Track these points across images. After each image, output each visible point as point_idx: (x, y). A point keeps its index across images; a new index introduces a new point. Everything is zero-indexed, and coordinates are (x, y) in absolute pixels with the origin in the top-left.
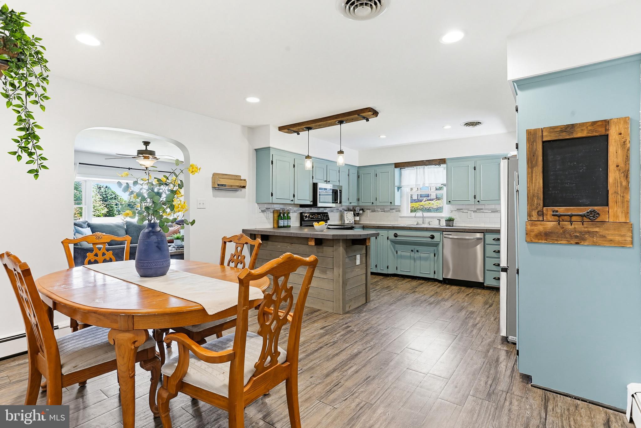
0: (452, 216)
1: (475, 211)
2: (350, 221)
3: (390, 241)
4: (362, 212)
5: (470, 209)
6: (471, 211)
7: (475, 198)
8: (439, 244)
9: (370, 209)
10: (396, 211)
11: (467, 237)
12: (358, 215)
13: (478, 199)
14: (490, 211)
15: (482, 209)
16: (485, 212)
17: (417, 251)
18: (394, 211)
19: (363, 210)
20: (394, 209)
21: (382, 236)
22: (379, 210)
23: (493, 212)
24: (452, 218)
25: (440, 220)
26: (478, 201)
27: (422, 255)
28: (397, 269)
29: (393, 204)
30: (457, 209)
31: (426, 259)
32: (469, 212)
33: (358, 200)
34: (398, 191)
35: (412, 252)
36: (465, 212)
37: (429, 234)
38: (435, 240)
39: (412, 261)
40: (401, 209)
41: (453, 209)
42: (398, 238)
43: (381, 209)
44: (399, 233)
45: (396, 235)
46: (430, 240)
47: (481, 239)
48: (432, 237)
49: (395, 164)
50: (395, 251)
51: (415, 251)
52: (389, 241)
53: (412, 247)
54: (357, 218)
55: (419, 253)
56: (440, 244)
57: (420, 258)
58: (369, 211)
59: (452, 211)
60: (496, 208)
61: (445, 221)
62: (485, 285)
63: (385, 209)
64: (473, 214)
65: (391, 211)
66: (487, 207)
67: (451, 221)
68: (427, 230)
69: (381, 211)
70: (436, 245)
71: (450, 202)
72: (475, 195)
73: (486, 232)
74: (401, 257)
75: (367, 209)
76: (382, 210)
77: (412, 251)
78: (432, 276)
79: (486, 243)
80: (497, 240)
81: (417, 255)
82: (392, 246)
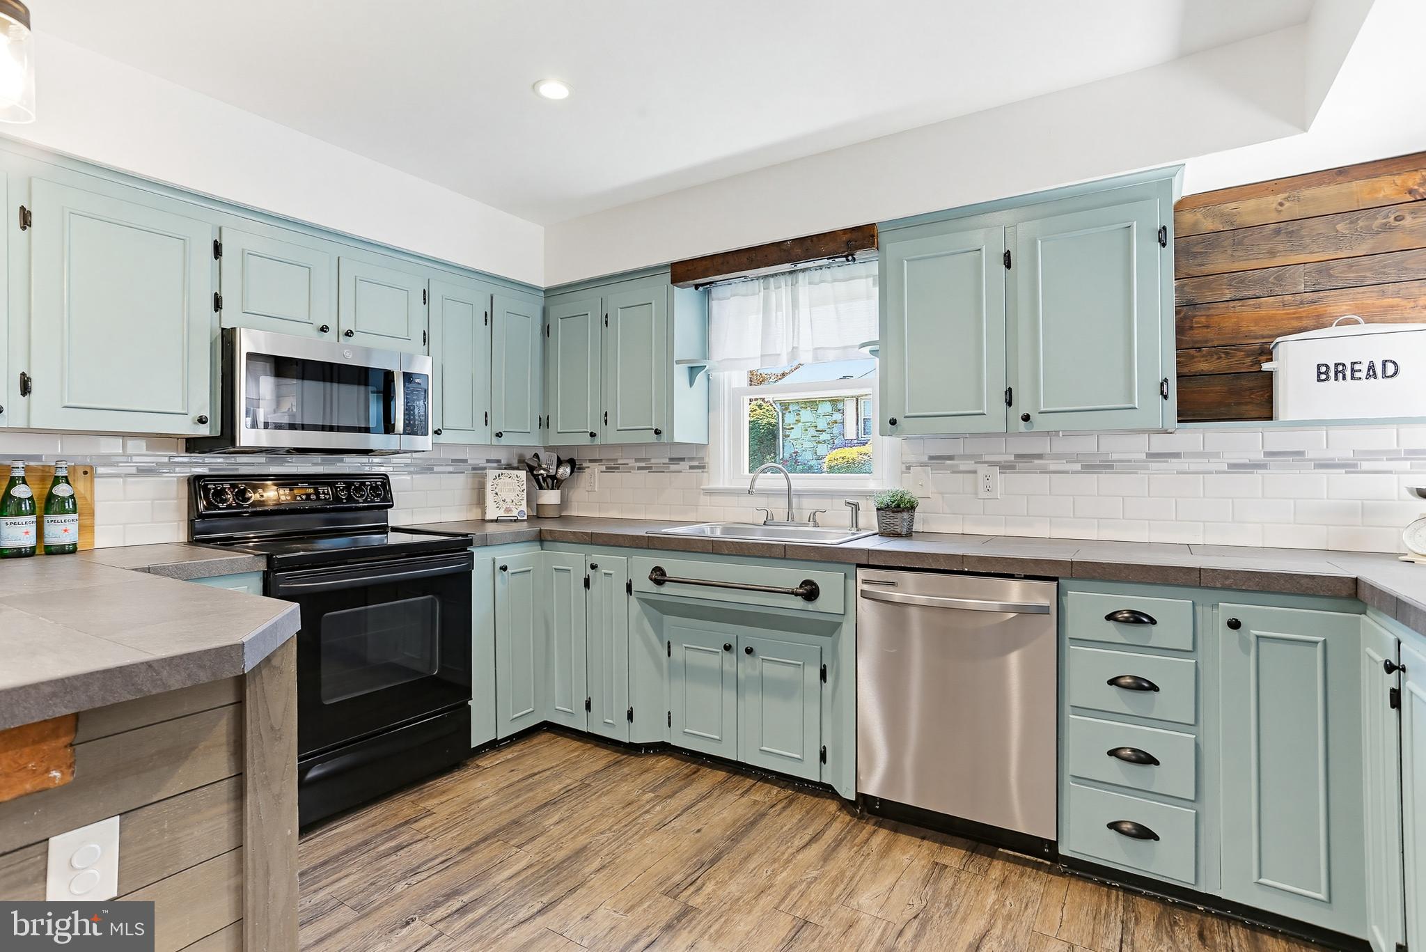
0: (910, 487)
1: (1006, 467)
2: (508, 510)
3: (635, 600)
4: (568, 470)
5: (987, 458)
6: (992, 464)
7: (1009, 403)
8: (840, 624)
9: (601, 460)
10: (691, 467)
11: (972, 603)
12: (555, 482)
13: (1022, 406)
14: (1078, 467)
15: (1040, 456)
16: (1052, 468)
17: (749, 651)
18: (684, 466)
19: (572, 462)
20: (683, 459)
21: (608, 578)
22: (632, 463)
23: (1089, 468)
24: (907, 497)
25: (857, 507)
26: (1026, 418)
27: (771, 670)
28: (670, 725)
29: (664, 438)
30: (931, 458)
31: (785, 690)
32: (983, 470)
33: (544, 423)
34: (691, 384)
35: (727, 655)
36: (962, 468)
37: (793, 576)
38: (822, 603)
39: (730, 696)
40: (711, 461)
41: (911, 458)
42: (667, 589)
43: (637, 460)
44: (675, 566)
45: (659, 576)
46: (799, 603)
47: (1043, 611)
48: (810, 592)
49: (674, 265)
50: (662, 645)
51: (742, 650)
52: (633, 598)
53: (729, 632)
54: (550, 497)
55: (758, 662)
56: (844, 625)
57: (763, 684)
58: (596, 469)
59: (908, 468)
60: (1102, 450)
61: (878, 509)
62: (1063, 851)
63: (653, 461)
64: (999, 478)
65: (673, 467)
66: (1061, 446)
67: (903, 511)
68: (785, 558)
69: (640, 468)
70: (830, 628)
71: (893, 422)
72: (1010, 389)
73: (1072, 578)
74: (687, 672)
75: (592, 461)
76: (643, 464)
77: (727, 648)
78: (810, 771)
79: (1071, 630)
80: (1126, 621)
81: (748, 668)
82: (646, 623)
